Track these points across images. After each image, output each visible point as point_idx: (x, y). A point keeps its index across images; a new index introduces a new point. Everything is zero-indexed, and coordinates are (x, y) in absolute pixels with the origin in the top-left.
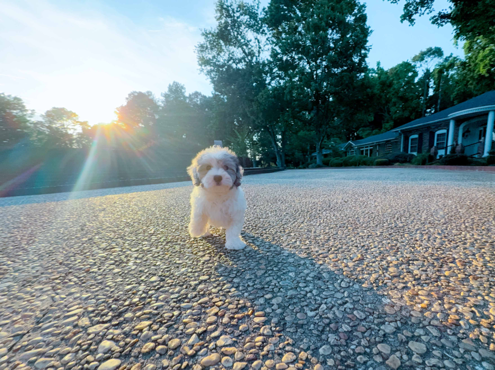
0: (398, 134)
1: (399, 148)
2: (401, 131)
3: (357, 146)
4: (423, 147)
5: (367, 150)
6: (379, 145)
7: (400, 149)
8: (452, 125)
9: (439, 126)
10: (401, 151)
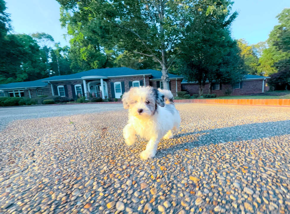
0: (47, 84)
1: (50, 93)
2: (50, 82)
3: (4, 90)
4: (69, 93)
5: (18, 93)
6: (30, 90)
7: (52, 94)
8: (84, 82)
9: (76, 82)
10: (53, 95)
